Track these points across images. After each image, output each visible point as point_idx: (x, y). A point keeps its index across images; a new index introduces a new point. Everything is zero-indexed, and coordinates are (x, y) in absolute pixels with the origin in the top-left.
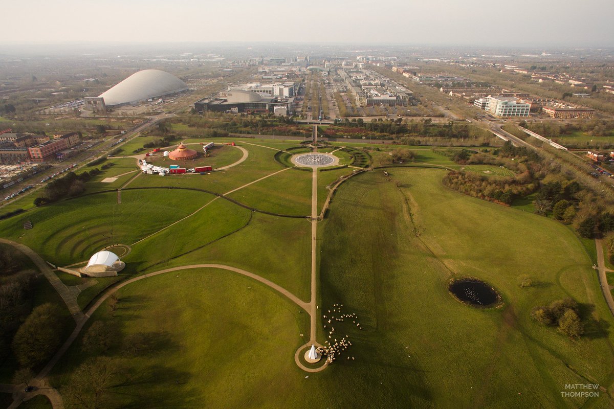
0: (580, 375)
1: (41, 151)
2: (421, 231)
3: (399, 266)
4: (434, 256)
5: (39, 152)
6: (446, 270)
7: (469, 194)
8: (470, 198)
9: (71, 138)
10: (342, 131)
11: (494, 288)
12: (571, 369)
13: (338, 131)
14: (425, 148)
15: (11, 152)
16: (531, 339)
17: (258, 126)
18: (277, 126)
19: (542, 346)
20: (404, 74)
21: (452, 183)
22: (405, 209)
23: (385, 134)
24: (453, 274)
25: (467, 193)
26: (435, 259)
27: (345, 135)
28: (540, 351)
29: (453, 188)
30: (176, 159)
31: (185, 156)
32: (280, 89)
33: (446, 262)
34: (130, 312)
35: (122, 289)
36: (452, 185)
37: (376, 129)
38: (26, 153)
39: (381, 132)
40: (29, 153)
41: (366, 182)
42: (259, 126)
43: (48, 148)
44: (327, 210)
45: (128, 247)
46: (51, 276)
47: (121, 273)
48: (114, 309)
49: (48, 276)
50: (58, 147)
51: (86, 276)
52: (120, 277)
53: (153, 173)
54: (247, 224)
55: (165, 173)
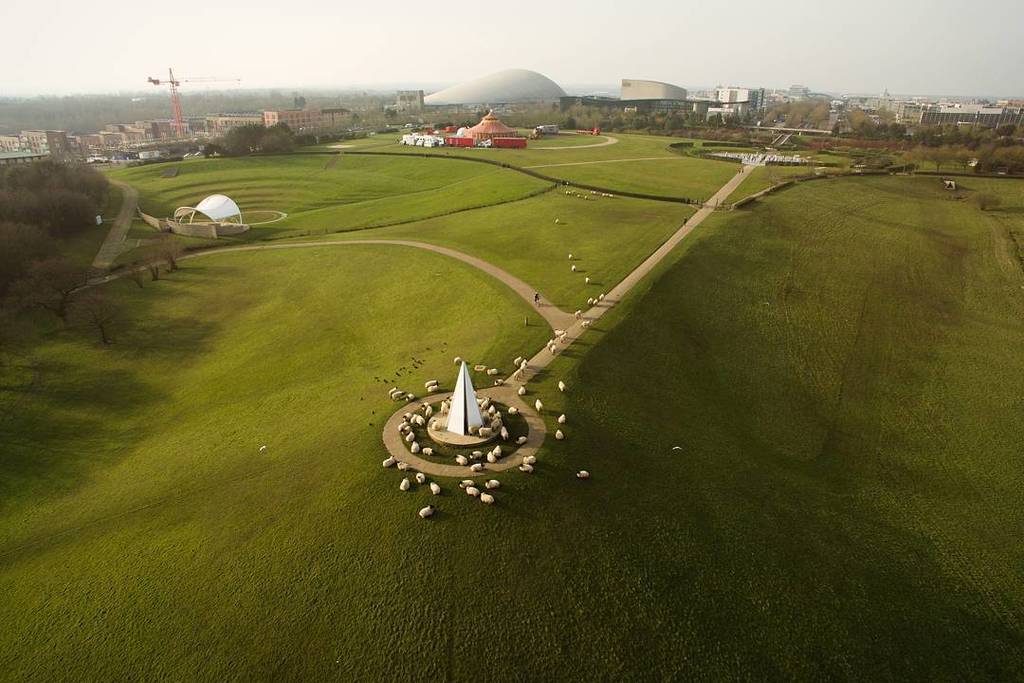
1: (279, 115)
5: (276, 117)
9: (336, 115)
15: (243, 119)
30: (474, 135)
32: (731, 92)
34: (179, 286)
35: (208, 257)
38: (260, 119)
40: (264, 119)
41: (886, 190)
42: (666, 127)
43: (292, 116)
44: (753, 200)
45: (285, 215)
46: (123, 223)
47: (228, 237)
48: (155, 278)
49: (118, 223)
50: (309, 120)
51: (170, 231)
52: (221, 241)
53: (416, 141)
54: (532, 196)
55: (436, 144)
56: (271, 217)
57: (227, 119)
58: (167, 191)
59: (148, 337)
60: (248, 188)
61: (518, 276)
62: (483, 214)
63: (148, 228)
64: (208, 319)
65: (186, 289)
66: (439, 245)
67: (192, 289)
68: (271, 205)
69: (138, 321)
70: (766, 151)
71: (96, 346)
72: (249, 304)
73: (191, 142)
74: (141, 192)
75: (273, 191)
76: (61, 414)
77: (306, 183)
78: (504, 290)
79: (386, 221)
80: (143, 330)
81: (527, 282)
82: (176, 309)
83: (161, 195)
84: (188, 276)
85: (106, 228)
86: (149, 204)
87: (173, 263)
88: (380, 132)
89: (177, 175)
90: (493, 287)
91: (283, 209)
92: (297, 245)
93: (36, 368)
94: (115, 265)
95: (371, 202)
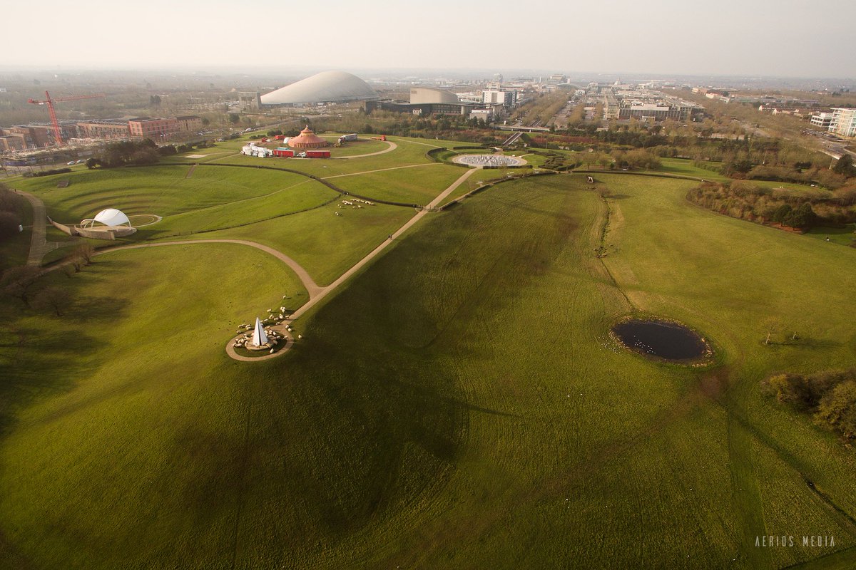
0: (834, 507)
1: (143, 126)
2: (610, 251)
3: (537, 285)
4: (614, 284)
5: (140, 128)
6: (626, 304)
7: (728, 214)
8: (727, 219)
9: (190, 122)
10: (558, 140)
11: (707, 340)
12: (818, 492)
13: (552, 139)
14: (684, 162)
15: (112, 126)
16: (745, 425)
17: (436, 129)
18: (464, 129)
19: (764, 439)
20: (708, 95)
21: (702, 196)
22: (598, 224)
23: (627, 146)
24: (634, 311)
25: (724, 211)
26: (613, 289)
27: (561, 145)
28: (755, 446)
29: (702, 205)
30: (295, 145)
31: (307, 143)
32: (493, 94)
33: (631, 295)
34: (96, 276)
35: (111, 253)
36: (701, 200)
37: (612, 140)
38: (126, 127)
39: (620, 144)
40: (129, 126)
41: (550, 185)
43: (153, 125)
44: (456, 202)
45: (160, 218)
46: (40, 230)
47: (123, 238)
48: (78, 271)
49: (35, 229)
50: (167, 127)
51: (79, 235)
52: (118, 242)
53: (252, 153)
54: (323, 205)
55: (267, 155)
56: (149, 220)
57: (97, 125)
58: (65, 201)
59: (86, 310)
60: (128, 196)
61: (301, 265)
62: (291, 220)
63: (61, 233)
64: (123, 296)
65: (102, 278)
66: (262, 244)
67: (104, 277)
68: (148, 210)
69: (76, 300)
70: (495, 151)
71: (52, 317)
72: (147, 286)
73: (71, 150)
74: (45, 203)
75: (149, 198)
76: (48, 357)
77: (173, 191)
78: (292, 274)
79: (230, 224)
80: (80, 306)
81: (305, 269)
82: (99, 291)
83: (62, 204)
84: (100, 268)
85: (29, 233)
86: (54, 214)
87: (88, 259)
88: (226, 139)
89: (69, 185)
90: (287, 273)
91: (159, 213)
92: (174, 243)
93: (17, 333)
94: (45, 262)
95: (221, 207)
